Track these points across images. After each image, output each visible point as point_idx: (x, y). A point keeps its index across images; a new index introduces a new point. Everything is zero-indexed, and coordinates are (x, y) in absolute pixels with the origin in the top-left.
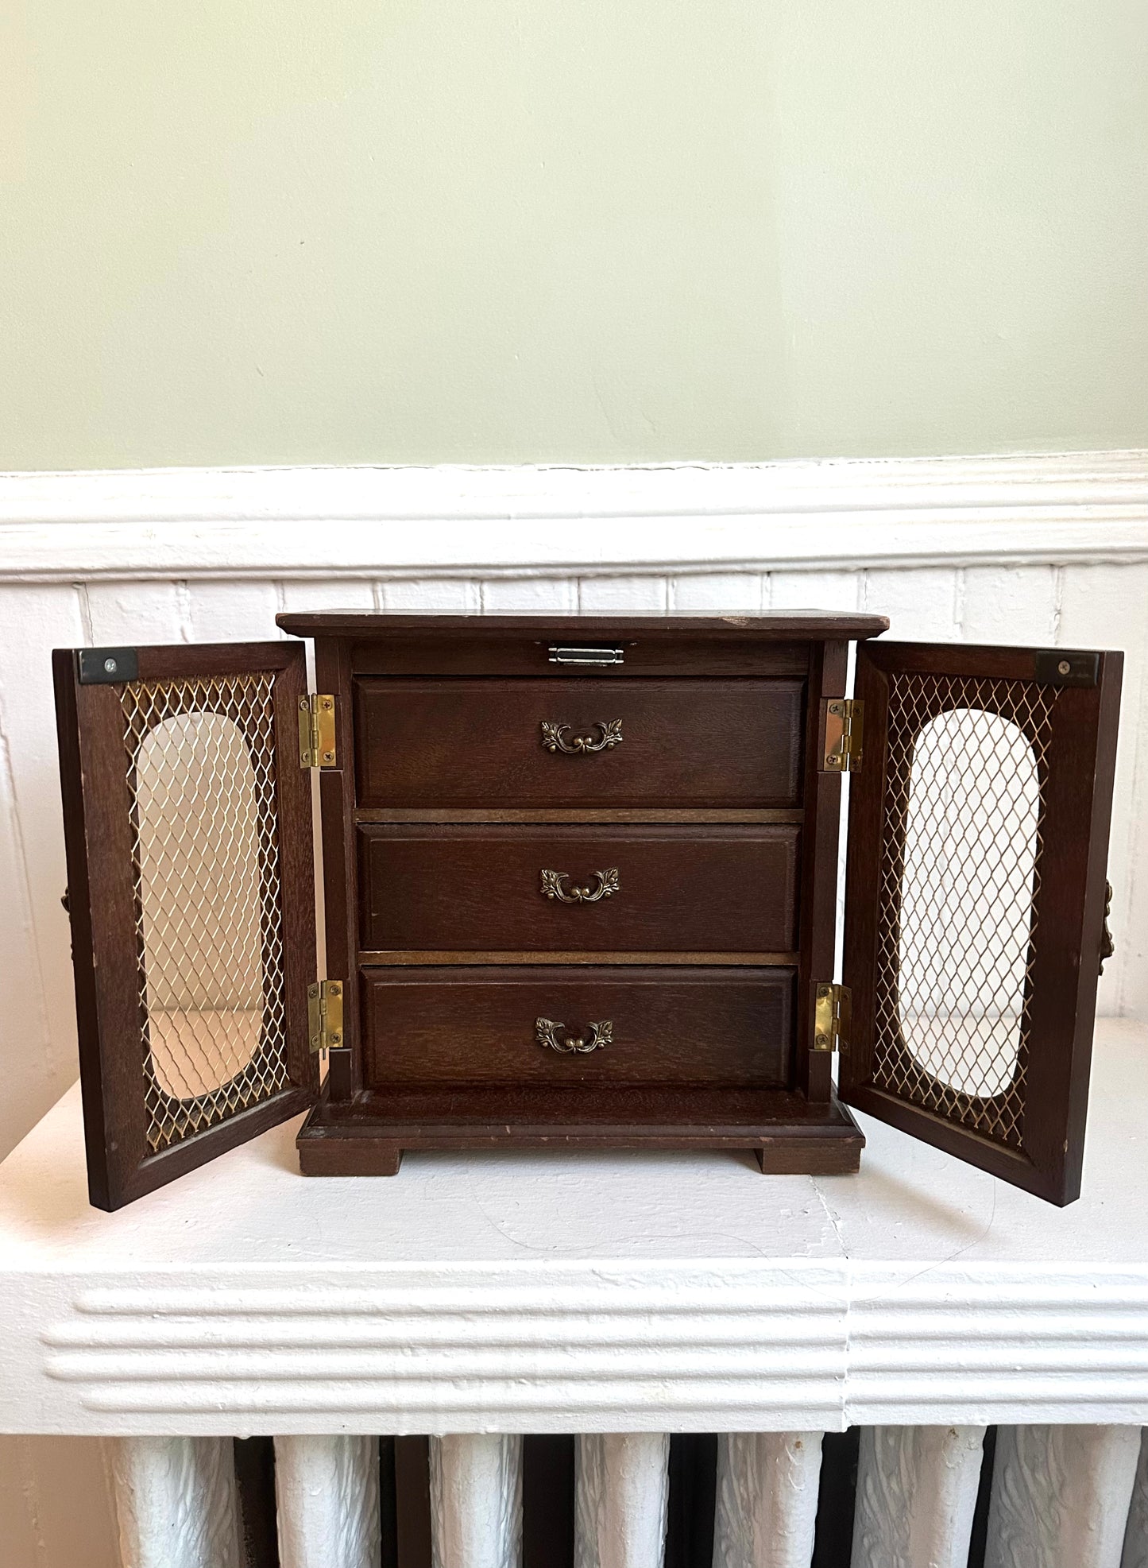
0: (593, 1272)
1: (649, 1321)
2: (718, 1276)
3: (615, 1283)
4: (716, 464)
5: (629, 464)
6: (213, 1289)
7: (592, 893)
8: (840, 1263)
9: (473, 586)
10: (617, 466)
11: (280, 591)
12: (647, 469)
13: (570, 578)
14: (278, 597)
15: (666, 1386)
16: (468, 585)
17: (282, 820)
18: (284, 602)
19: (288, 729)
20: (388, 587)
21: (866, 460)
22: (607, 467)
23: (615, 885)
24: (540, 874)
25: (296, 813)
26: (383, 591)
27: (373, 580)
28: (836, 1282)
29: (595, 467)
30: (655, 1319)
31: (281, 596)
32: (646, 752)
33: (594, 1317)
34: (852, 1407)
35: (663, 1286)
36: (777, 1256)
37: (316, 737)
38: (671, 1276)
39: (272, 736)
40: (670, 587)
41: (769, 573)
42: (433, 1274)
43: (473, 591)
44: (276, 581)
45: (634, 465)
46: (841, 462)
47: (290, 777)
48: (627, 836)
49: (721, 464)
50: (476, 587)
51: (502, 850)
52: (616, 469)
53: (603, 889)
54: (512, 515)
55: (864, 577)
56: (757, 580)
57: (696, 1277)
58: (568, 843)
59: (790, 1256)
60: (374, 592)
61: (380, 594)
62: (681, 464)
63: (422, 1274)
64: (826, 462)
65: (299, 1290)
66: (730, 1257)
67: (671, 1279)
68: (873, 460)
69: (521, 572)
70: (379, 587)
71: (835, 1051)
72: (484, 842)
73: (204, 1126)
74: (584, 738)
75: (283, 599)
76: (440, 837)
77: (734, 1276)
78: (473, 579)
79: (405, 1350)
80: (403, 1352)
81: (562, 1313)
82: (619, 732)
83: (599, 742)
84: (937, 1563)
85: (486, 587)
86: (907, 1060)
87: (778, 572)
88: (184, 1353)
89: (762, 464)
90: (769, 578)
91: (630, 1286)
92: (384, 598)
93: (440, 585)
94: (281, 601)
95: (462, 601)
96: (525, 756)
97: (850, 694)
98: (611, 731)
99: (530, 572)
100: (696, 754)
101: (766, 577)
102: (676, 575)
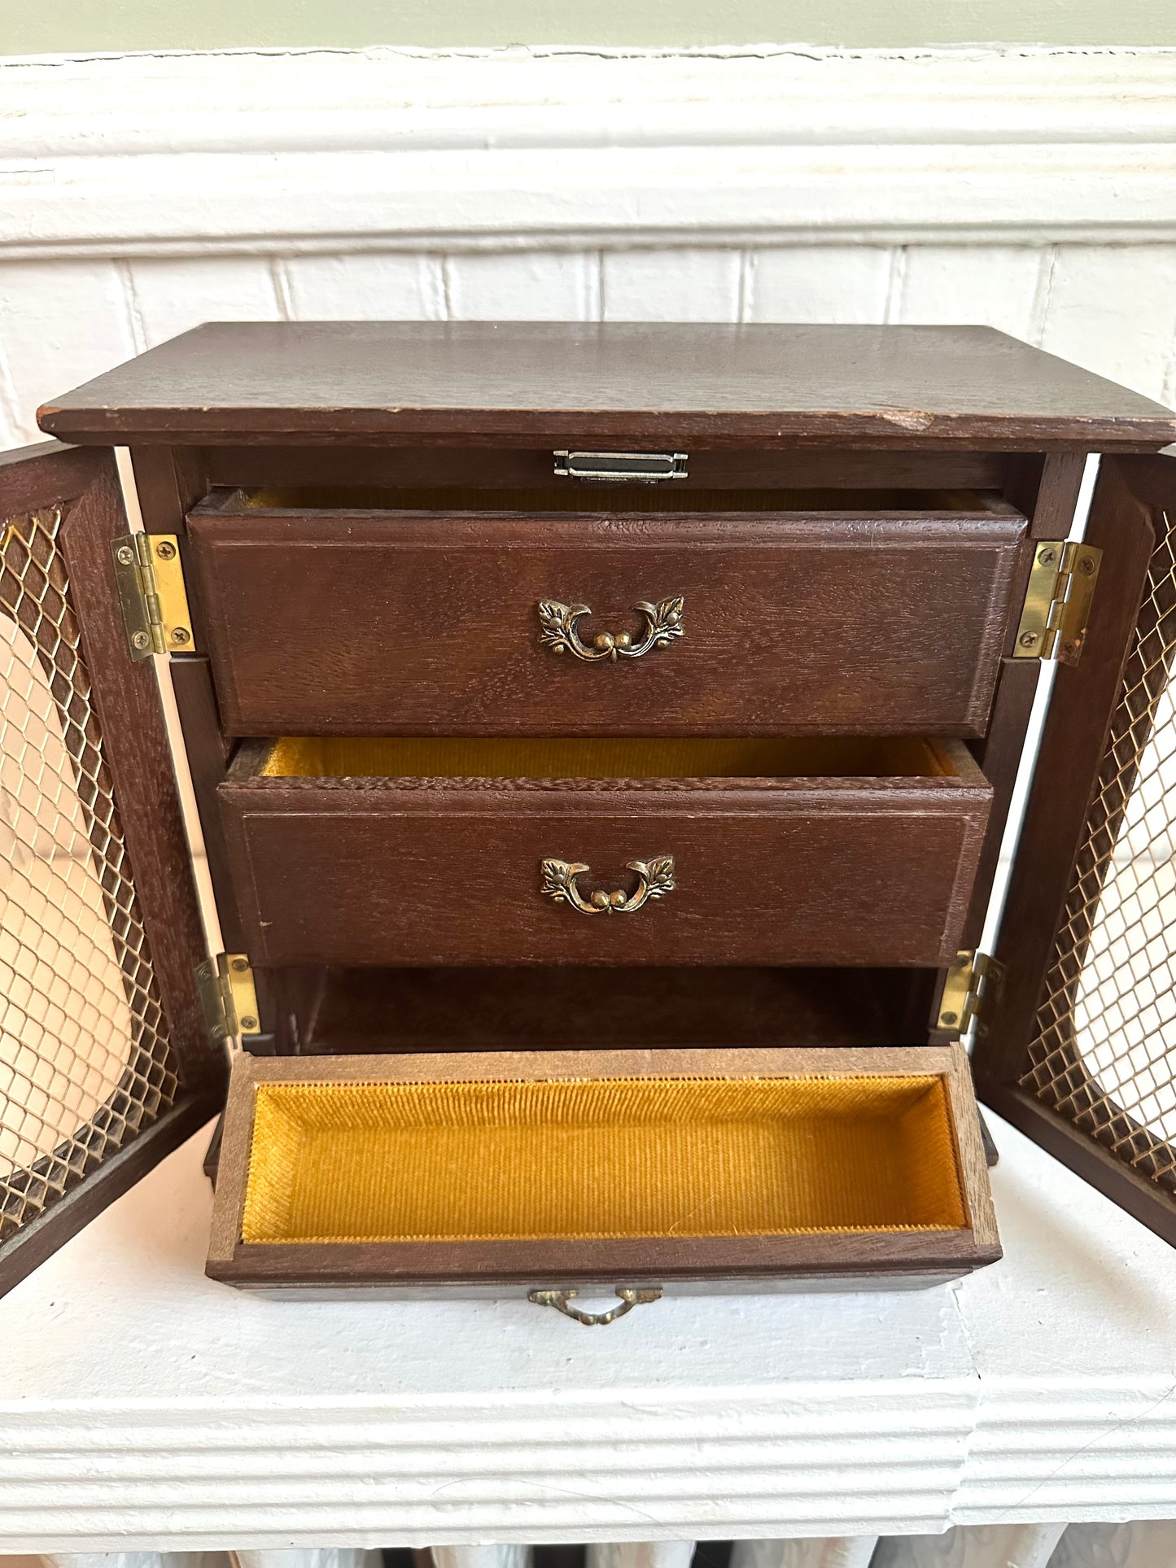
0: (623, 1404)
1: (699, 1447)
2: (798, 1404)
3: (655, 1414)
4: (831, 50)
5: (687, 47)
6: (88, 1428)
7: (629, 896)
8: (968, 1384)
9: (432, 264)
10: (666, 50)
11: (126, 274)
12: (718, 57)
13: (587, 251)
14: (124, 285)
15: (717, 1504)
16: (423, 263)
17: (110, 752)
18: (135, 294)
19: (99, 602)
20: (294, 267)
21: (1079, 49)
22: (649, 51)
23: (668, 883)
24: (540, 864)
25: (136, 735)
26: (288, 273)
27: (271, 257)
28: (961, 1404)
29: (630, 51)
30: (706, 1447)
31: (128, 284)
32: (722, 652)
33: (624, 1446)
34: (959, 1513)
35: (721, 1416)
36: (881, 1376)
37: (154, 607)
38: (732, 1405)
39: (73, 617)
40: (748, 270)
41: (905, 247)
42: (398, 1411)
43: (432, 273)
44: (118, 260)
45: (695, 50)
46: (1038, 50)
47: (116, 682)
48: (691, 806)
49: (841, 51)
50: (436, 266)
51: (475, 831)
52: (665, 56)
53: (647, 891)
54: (492, 140)
55: (1051, 257)
56: (885, 257)
57: (765, 1405)
58: (590, 819)
59: (901, 1376)
60: (274, 275)
61: (283, 279)
62: (773, 48)
63: (379, 1410)
64: (1015, 50)
65: (210, 1427)
66: (815, 1378)
67: (732, 1409)
68: (1090, 49)
69: (507, 241)
70: (281, 267)
71: (965, 1033)
72: (443, 818)
73: (52, 1198)
74: (614, 635)
75: (133, 289)
76: (366, 810)
77: (819, 1403)
78: (432, 253)
79: (366, 1480)
80: (364, 1483)
81: (580, 1444)
82: (678, 621)
83: (638, 638)
84: (1018, 1564)
85: (452, 266)
86: (1079, 1077)
87: (920, 245)
88: (64, 1485)
89: (909, 52)
90: (904, 256)
91: (675, 1416)
92: (291, 287)
93: (378, 263)
94: (130, 292)
95: (414, 286)
96: (510, 659)
97: (1077, 534)
98: (664, 621)
99: (521, 241)
100: (813, 655)
101: (899, 252)
102: (758, 248)
